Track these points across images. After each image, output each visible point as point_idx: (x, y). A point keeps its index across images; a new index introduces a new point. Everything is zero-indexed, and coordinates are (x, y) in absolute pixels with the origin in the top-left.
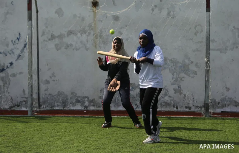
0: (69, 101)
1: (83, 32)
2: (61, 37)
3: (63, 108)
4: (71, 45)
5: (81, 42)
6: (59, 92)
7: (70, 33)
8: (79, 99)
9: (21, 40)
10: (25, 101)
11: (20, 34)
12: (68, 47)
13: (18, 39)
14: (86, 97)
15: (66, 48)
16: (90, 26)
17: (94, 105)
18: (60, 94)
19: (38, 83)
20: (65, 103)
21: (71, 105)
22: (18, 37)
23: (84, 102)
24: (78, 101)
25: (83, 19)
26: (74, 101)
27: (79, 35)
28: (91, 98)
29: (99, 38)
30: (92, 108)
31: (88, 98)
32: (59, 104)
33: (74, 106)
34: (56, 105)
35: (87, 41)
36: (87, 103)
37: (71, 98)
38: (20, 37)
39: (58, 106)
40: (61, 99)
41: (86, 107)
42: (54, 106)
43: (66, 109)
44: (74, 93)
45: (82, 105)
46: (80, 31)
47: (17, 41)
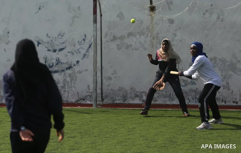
0: (129, 96)
1: (142, 33)
2: (122, 38)
3: (124, 102)
4: (131, 45)
5: (140, 43)
6: (120, 87)
7: (130, 34)
8: (138, 94)
9: (87, 41)
10: (89, 96)
12: (128, 47)
13: (84, 40)
14: (144, 92)
15: (126, 48)
16: (148, 28)
18: (121, 89)
19: (102, 80)
20: (125, 98)
21: (130, 99)
23: (142, 97)
24: (137, 96)
25: (142, 22)
26: (133, 96)
27: (138, 36)
29: (155, 39)
31: (146, 93)
32: (119, 98)
33: (133, 100)
34: (117, 99)
35: (145, 42)
36: (144, 98)
37: (131, 93)
38: (85, 38)
39: (119, 100)
40: (121, 94)
41: (144, 101)
42: (115, 100)
43: (126, 102)
44: (133, 88)
45: (140, 99)
46: (139, 33)
47: (83, 41)
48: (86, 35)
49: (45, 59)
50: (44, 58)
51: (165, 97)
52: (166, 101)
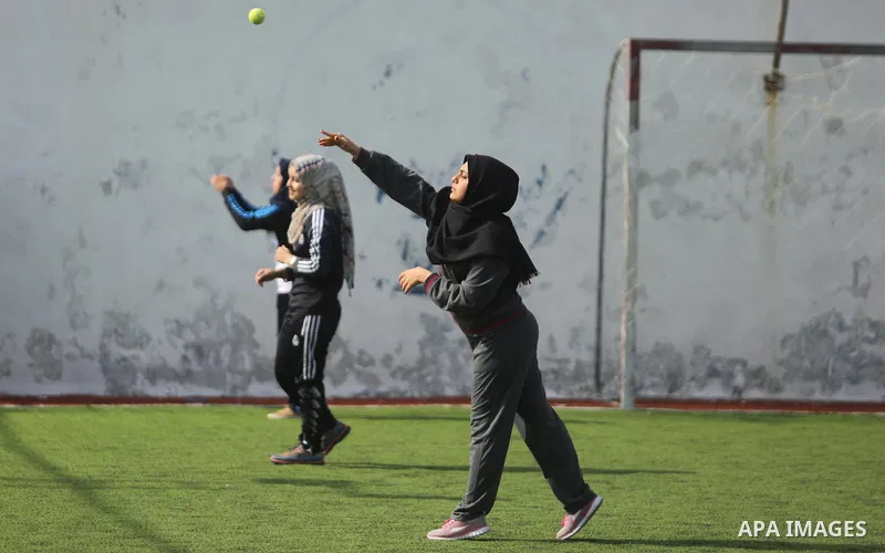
0: (689, 373)
1: (734, 164)
2: (669, 178)
3: (670, 391)
4: (698, 206)
5: (729, 196)
6: (658, 344)
7: (696, 167)
8: (719, 366)
9: (549, 186)
10: (554, 372)
11: (544, 169)
12: (689, 208)
13: (540, 183)
14: (734, 362)
15: (682, 214)
16: (758, 149)
17: (760, 386)
18: (660, 351)
19: (599, 318)
20: (674, 380)
21: (693, 383)
22: (540, 176)
23: (731, 376)
24: (713, 373)
25: (736, 128)
26: (702, 373)
27: (723, 173)
28: (753, 364)
29: (780, 183)
30: (755, 394)
31: (744, 364)
32: (656, 379)
33: (702, 386)
34: (647, 382)
35: (747, 193)
36: (740, 380)
37: (692, 364)
38: (545, 176)
39: (653, 385)
40: (662, 366)
41: (737, 391)
42: (641, 387)
43: (677, 395)
44: (702, 347)
45: (726, 385)
46: (725, 163)
47: (536, 188)
48: (548, 167)
49: (403, 245)
50: (399, 243)
51: (809, 376)
52: (812, 391)
